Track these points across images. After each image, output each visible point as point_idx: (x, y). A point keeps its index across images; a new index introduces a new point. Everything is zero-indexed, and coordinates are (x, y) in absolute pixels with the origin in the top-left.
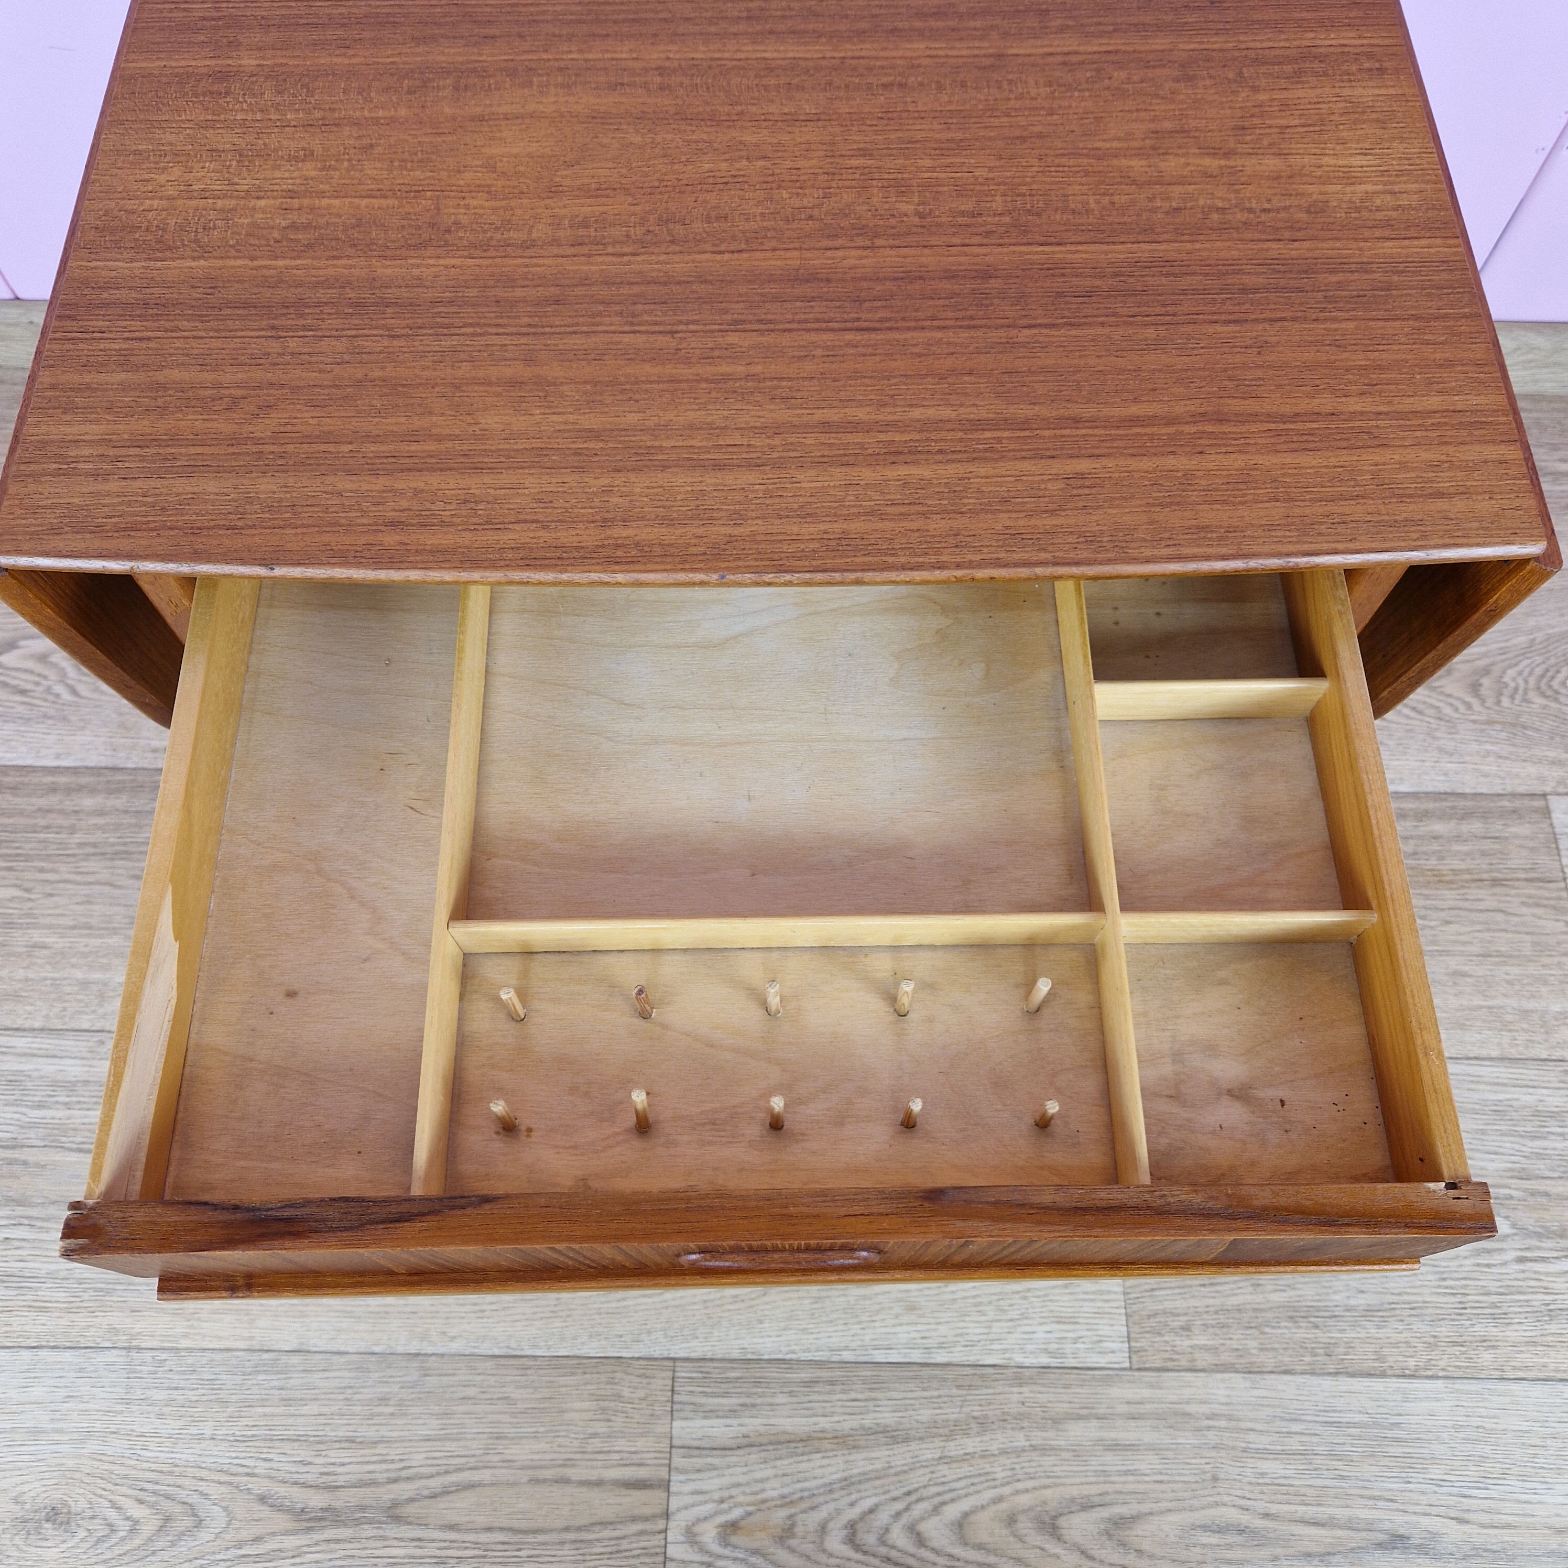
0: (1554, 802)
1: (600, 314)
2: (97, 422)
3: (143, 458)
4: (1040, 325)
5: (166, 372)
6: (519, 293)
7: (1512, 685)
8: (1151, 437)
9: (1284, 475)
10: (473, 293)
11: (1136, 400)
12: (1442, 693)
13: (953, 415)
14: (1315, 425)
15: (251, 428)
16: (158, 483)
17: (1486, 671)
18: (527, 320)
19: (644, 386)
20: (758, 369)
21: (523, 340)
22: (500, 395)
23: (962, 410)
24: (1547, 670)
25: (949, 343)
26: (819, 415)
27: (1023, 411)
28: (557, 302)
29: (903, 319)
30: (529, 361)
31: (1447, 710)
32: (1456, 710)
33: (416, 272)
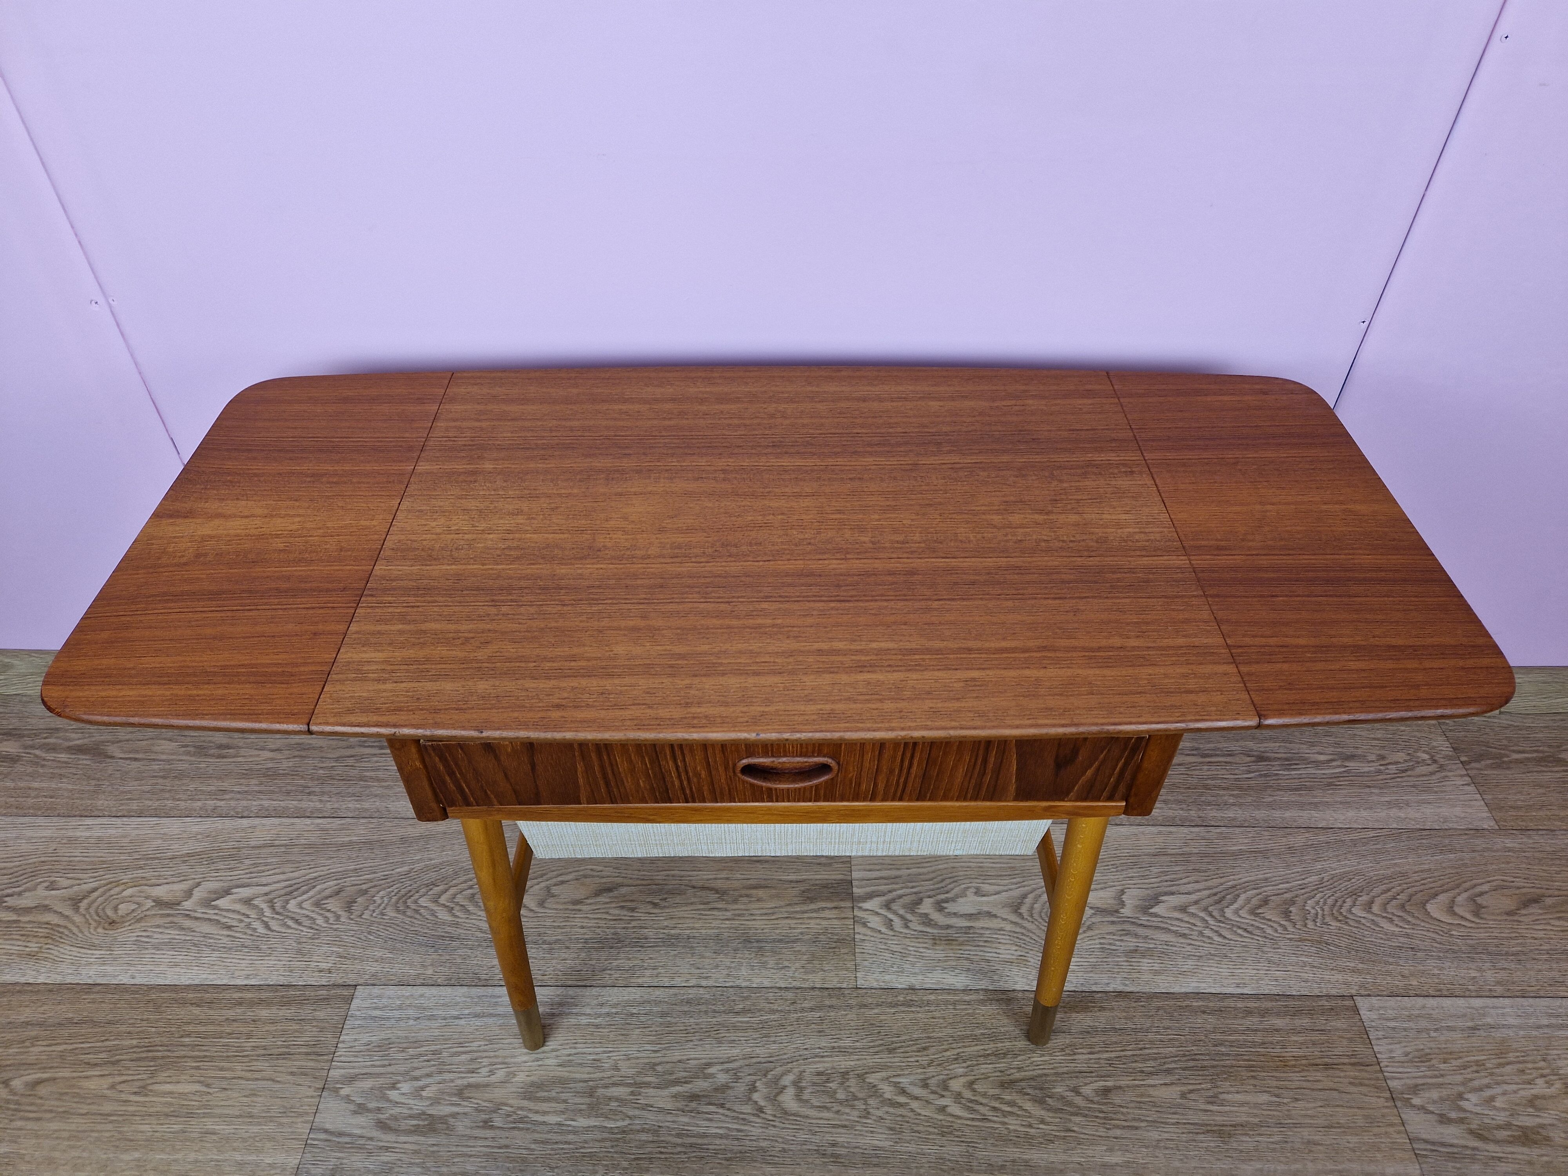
0: (1361, 1002)
1: (686, 593)
2: (382, 651)
3: (407, 671)
4: (945, 599)
5: (427, 624)
6: (639, 582)
7: (1313, 911)
8: (1015, 659)
9: (1096, 680)
10: (612, 582)
11: (1004, 639)
12: (1264, 918)
13: (896, 646)
14: (1111, 654)
15: (476, 654)
16: (417, 684)
17: (1293, 902)
18: (644, 596)
19: (712, 631)
20: (779, 621)
21: (641, 606)
22: (625, 635)
23: (901, 643)
24: (1336, 901)
25: (892, 608)
26: (817, 646)
27: (937, 644)
28: (662, 587)
29: (864, 596)
30: (644, 617)
31: (1269, 931)
32: (1276, 931)
33: (579, 571)
